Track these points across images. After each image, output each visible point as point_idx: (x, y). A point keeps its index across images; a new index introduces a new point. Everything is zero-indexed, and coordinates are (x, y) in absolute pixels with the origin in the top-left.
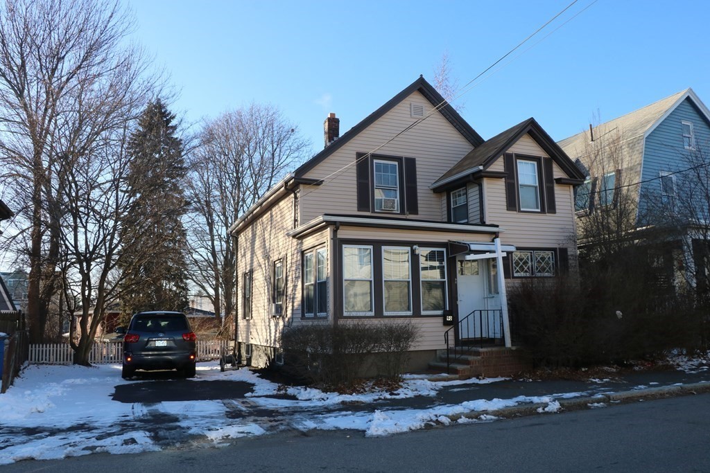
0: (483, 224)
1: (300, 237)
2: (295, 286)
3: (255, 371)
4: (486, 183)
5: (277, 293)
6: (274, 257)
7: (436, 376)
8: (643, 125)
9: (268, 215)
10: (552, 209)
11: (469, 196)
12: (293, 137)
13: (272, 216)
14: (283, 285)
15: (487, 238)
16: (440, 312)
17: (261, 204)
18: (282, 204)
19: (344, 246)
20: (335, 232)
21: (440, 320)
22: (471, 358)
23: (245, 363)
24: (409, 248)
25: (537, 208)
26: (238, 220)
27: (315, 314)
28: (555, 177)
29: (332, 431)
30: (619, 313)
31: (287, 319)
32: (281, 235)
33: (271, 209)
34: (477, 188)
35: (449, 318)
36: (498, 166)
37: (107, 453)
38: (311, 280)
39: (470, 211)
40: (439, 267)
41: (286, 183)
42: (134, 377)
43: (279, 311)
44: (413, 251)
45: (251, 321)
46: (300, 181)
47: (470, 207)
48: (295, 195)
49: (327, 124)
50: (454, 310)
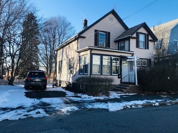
0: (129, 51)
1: (79, 52)
2: (77, 65)
3: (63, 88)
4: (131, 40)
5: (70, 67)
6: (70, 57)
7: (117, 92)
8: (170, 26)
9: (68, 46)
10: (148, 48)
11: (125, 43)
12: (70, 26)
13: (69, 46)
14: (73, 65)
15: (130, 55)
16: (117, 74)
17: (66, 43)
18: (73, 43)
19: (93, 55)
20: (91, 51)
21: (117, 77)
22: (127, 88)
23: (59, 85)
24: (110, 57)
25: (144, 47)
26: (59, 47)
27: (83, 73)
28: (149, 39)
29: (97, 109)
30: (169, 78)
31: (74, 74)
32: (72, 52)
33: (69, 44)
34: (128, 41)
35: (120, 76)
36: (135, 35)
37: (32, 117)
38: (82, 64)
39: (125, 48)
40: (115, 62)
41: (75, 37)
42: (29, 89)
43: (71, 72)
44: (111, 58)
45: (61, 74)
46: (80, 36)
47: (125, 47)
48: (78, 40)
49: (84, 21)
50: (121, 74)
